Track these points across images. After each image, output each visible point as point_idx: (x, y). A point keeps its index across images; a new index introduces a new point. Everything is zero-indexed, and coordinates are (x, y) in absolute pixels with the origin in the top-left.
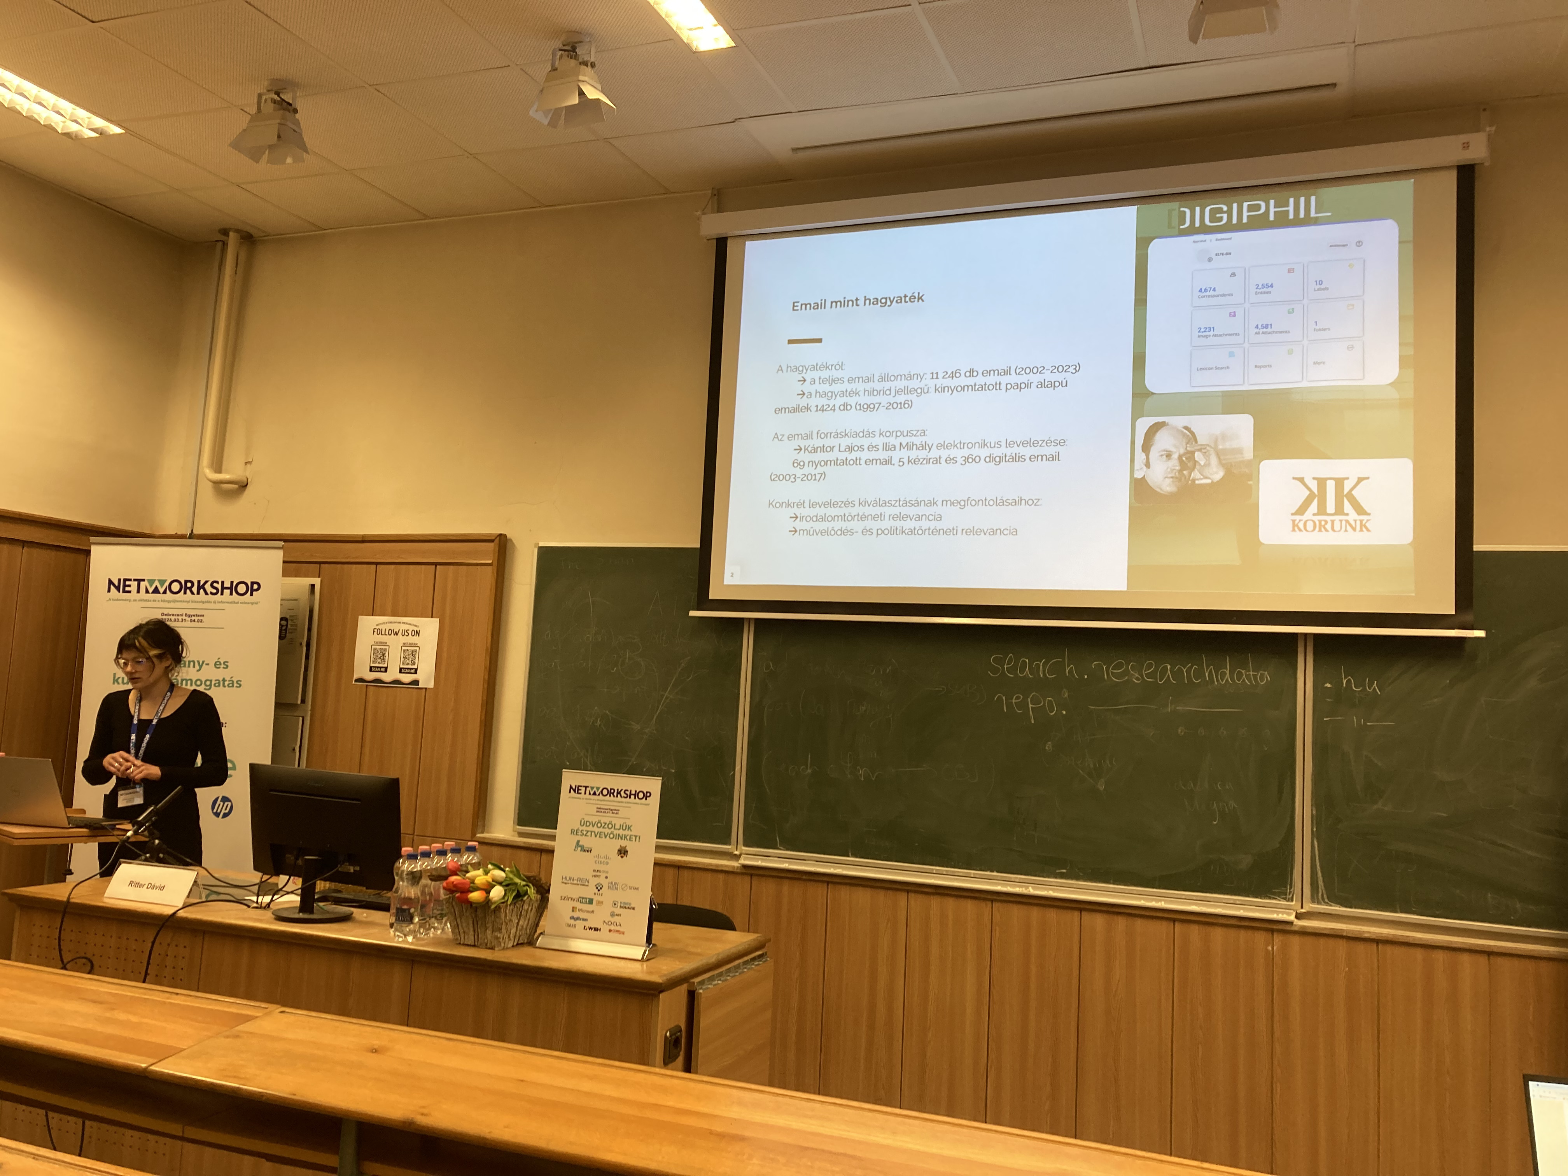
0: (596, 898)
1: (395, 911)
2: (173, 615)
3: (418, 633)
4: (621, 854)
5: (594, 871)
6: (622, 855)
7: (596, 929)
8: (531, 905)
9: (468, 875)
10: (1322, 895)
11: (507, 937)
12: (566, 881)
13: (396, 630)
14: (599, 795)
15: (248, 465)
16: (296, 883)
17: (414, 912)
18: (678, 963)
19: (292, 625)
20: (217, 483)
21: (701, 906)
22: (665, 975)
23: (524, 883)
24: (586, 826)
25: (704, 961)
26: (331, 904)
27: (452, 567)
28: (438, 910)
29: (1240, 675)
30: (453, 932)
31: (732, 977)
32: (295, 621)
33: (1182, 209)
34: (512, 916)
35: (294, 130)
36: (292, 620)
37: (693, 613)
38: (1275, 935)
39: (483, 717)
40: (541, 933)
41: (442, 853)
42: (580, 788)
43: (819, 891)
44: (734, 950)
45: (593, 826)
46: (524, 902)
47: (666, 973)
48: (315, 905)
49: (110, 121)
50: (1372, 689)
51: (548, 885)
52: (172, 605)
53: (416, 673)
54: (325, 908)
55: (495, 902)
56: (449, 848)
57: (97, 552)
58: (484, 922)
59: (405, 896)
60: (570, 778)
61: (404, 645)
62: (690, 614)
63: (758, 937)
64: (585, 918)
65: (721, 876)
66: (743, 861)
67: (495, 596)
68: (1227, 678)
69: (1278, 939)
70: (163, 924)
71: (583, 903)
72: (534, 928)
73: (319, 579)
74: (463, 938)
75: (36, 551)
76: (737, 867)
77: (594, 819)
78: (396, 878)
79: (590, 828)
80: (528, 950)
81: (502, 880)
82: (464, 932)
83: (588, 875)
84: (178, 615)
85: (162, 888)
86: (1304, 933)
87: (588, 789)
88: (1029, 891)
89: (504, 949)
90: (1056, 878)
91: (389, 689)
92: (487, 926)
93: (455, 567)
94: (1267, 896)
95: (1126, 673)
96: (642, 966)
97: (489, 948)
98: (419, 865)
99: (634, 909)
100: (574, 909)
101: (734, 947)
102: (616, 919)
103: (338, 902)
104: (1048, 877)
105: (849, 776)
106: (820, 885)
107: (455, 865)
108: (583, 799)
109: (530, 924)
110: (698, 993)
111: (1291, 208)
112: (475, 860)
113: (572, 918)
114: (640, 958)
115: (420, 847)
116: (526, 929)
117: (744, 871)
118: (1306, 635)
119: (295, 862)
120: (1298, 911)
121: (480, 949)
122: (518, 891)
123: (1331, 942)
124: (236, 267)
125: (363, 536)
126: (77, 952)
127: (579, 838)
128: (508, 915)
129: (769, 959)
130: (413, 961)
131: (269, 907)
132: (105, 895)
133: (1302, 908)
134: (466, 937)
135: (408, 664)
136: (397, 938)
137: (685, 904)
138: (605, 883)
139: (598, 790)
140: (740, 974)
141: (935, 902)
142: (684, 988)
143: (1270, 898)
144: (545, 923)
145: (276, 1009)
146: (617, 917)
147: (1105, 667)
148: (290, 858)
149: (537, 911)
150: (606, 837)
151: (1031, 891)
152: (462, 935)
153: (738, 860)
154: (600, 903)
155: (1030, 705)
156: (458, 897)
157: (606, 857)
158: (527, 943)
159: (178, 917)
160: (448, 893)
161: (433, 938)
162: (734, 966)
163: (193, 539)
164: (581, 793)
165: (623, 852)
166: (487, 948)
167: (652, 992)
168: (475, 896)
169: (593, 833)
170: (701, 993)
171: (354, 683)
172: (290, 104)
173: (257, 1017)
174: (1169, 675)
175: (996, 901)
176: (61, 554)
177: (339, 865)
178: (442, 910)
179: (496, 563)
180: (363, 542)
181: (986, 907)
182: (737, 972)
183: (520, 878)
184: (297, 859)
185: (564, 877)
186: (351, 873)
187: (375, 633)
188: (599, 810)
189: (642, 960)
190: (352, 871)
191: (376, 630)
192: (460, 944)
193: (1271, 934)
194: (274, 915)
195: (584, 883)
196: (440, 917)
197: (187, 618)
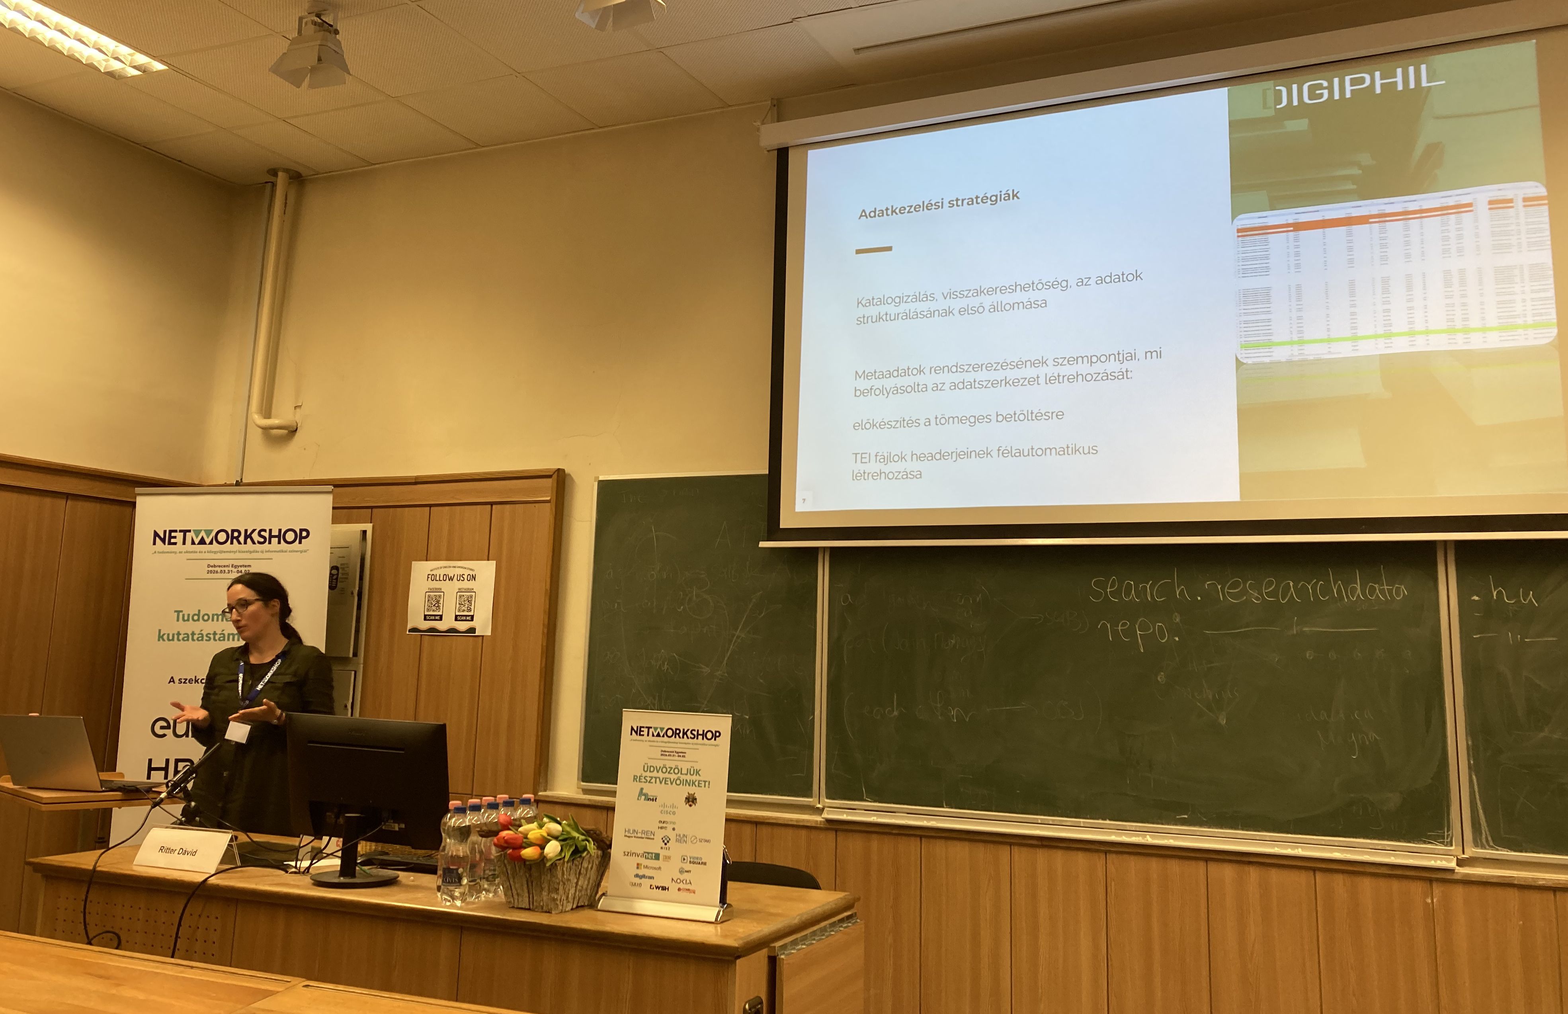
0: (662, 853)
1: (442, 873)
2: (219, 566)
3: (474, 578)
4: (689, 802)
5: (660, 822)
6: (691, 803)
7: (664, 888)
8: (591, 862)
9: (520, 829)
10: (1487, 838)
11: (565, 899)
12: (630, 834)
13: (451, 575)
14: (663, 736)
15: (298, 410)
16: (335, 844)
17: (462, 873)
18: (755, 924)
19: (343, 574)
20: (266, 429)
21: (782, 864)
22: (741, 938)
23: (583, 837)
24: (650, 771)
25: (786, 922)
26: (376, 868)
27: (508, 506)
28: (490, 870)
29: (1372, 590)
30: (506, 895)
31: (818, 941)
32: (346, 569)
33: (1277, 88)
34: (569, 875)
35: (335, 51)
36: (343, 569)
37: (762, 544)
38: (1435, 885)
39: (543, 665)
40: (603, 894)
41: (494, 806)
42: (642, 729)
43: (912, 846)
44: (819, 910)
45: (658, 772)
46: (584, 858)
47: (743, 936)
48: (357, 868)
49: (154, 57)
50: (1527, 601)
51: (610, 839)
52: (219, 556)
53: (472, 620)
54: (368, 871)
55: (551, 859)
56: (502, 802)
57: (143, 503)
58: (539, 883)
59: (452, 853)
60: (631, 718)
61: (460, 591)
62: (760, 546)
63: (846, 895)
64: (651, 875)
65: (804, 832)
66: (827, 815)
67: (554, 534)
68: (1359, 595)
69: (1437, 889)
70: (193, 893)
71: (648, 858)
72: (596, 888)
73: (371, 525)
74: (516, 901)
75: (81, 505)
76: (821, 821)
77: (659, 764)
78: (443, 834)
79: (655, 774)
80: (588, 913)
81: (557, 834)
82: (518, 894)
83: (653, 826)
84: (224, 566)
85: (193, 853)
86: (1468, 882)
87: (651, 730)
88: (1147, 840)
89: (561, 912)
90: (1176, 825)
91: (446, 638)
92: (543, 886)
93: (512, 505)
94: (1421, 840)
95: (1244, 592)
96: (716, 928)
97: (546, 912)
98: (469, 819)
99: (705, 864)
100: (638, 866)
101: (819, 907)
102: (685, 876)
103: (384, 865)
104: (1168, 824)
105: (940, 718)
106: (913, 839)
107: (507, 819)
108: (646, 741)
109: (590, 884)
110: (779, 959)
111: (1399, 79)
112: (531, 814)
113: (637, 876)
114: (713, 920)
115: (470, 800)
116: (586, 890)
117: (828, 826)
118: (1445, 542)
119: (336, 822)
120: (1459, 857)
121: (535, 913)
122: (576, 847)
123: (1499, 891)
124: (285, 206)
125: (417, 477)
126: (104, 926)
127: (642, 785)
128: (565, 873)
129: (858, 921)
130: (462, 928)
131: (308, 872)
132: (134, 863)
133: (1463, 853)
134: (520, 900)
135: (464, 611)
136: (444, 902)
137: (764, 862)
138: (672, 835)
139: (662, 731)
140: (827, 937)
141: (1041, 856)
142: (764, 953)
143: (1425, 842)
144: (606, 884)
145: (299, 983)
146: (686, 873)
147: (1219, 587)
148: (330, 816)
149: (598, 870)
150: (672, 783)
151: (1149, 840)
152: (516, 897)
153: (821, 814)
154: (667, 858)
155: (1138, 632)
156: (509, 854)
157: (673, 806)
158: (588, 905)
159: (210, 884)
160: (500, 850)
161: (486, 902)
162: (820, 928)
163: (239, 487)
164: (643, 735)
165: (691, 800)
166: (543, 912)
167: (727, 958)
168: (529, 852)
169: (658, 780)
170: (783, 959)
171: (408, 633)
172: (331, 26)
173: (278, 992)
174: (1292, 593)
175: (1110, 852)
176: (106, 507)
177: (383, 823)
178: (494, 870)
179: (554, 501)
180: (416, 483)
181: (1098, 860)
182: (824, 935)
183: (578, 831)
184: (337, 817)
185: (627, 830)
186: (396, 831)
187: (429, 579)
188: (664, 753)
189: (716, 922)
190: (397, 829)
191: (430, 576)
192: (513, 907)
193: (1429, 883)
194: (313, 880)
195: (648, 835)
196: (491, 879)
197: (234, 569)
